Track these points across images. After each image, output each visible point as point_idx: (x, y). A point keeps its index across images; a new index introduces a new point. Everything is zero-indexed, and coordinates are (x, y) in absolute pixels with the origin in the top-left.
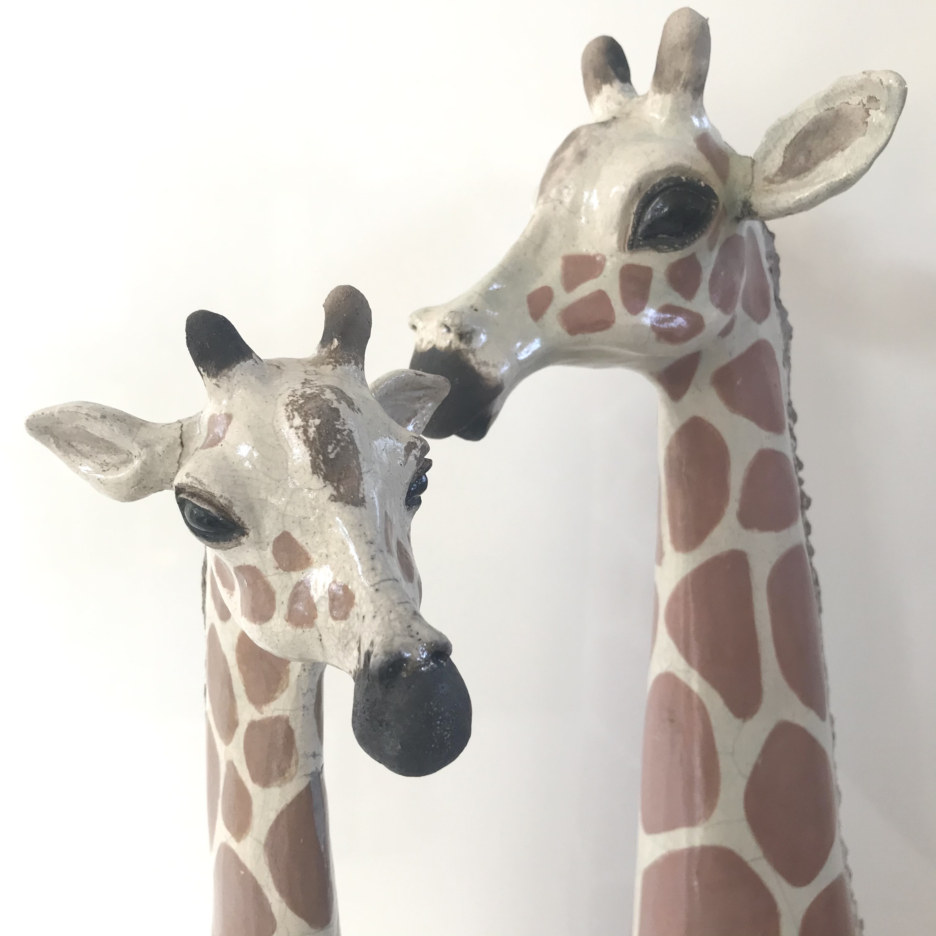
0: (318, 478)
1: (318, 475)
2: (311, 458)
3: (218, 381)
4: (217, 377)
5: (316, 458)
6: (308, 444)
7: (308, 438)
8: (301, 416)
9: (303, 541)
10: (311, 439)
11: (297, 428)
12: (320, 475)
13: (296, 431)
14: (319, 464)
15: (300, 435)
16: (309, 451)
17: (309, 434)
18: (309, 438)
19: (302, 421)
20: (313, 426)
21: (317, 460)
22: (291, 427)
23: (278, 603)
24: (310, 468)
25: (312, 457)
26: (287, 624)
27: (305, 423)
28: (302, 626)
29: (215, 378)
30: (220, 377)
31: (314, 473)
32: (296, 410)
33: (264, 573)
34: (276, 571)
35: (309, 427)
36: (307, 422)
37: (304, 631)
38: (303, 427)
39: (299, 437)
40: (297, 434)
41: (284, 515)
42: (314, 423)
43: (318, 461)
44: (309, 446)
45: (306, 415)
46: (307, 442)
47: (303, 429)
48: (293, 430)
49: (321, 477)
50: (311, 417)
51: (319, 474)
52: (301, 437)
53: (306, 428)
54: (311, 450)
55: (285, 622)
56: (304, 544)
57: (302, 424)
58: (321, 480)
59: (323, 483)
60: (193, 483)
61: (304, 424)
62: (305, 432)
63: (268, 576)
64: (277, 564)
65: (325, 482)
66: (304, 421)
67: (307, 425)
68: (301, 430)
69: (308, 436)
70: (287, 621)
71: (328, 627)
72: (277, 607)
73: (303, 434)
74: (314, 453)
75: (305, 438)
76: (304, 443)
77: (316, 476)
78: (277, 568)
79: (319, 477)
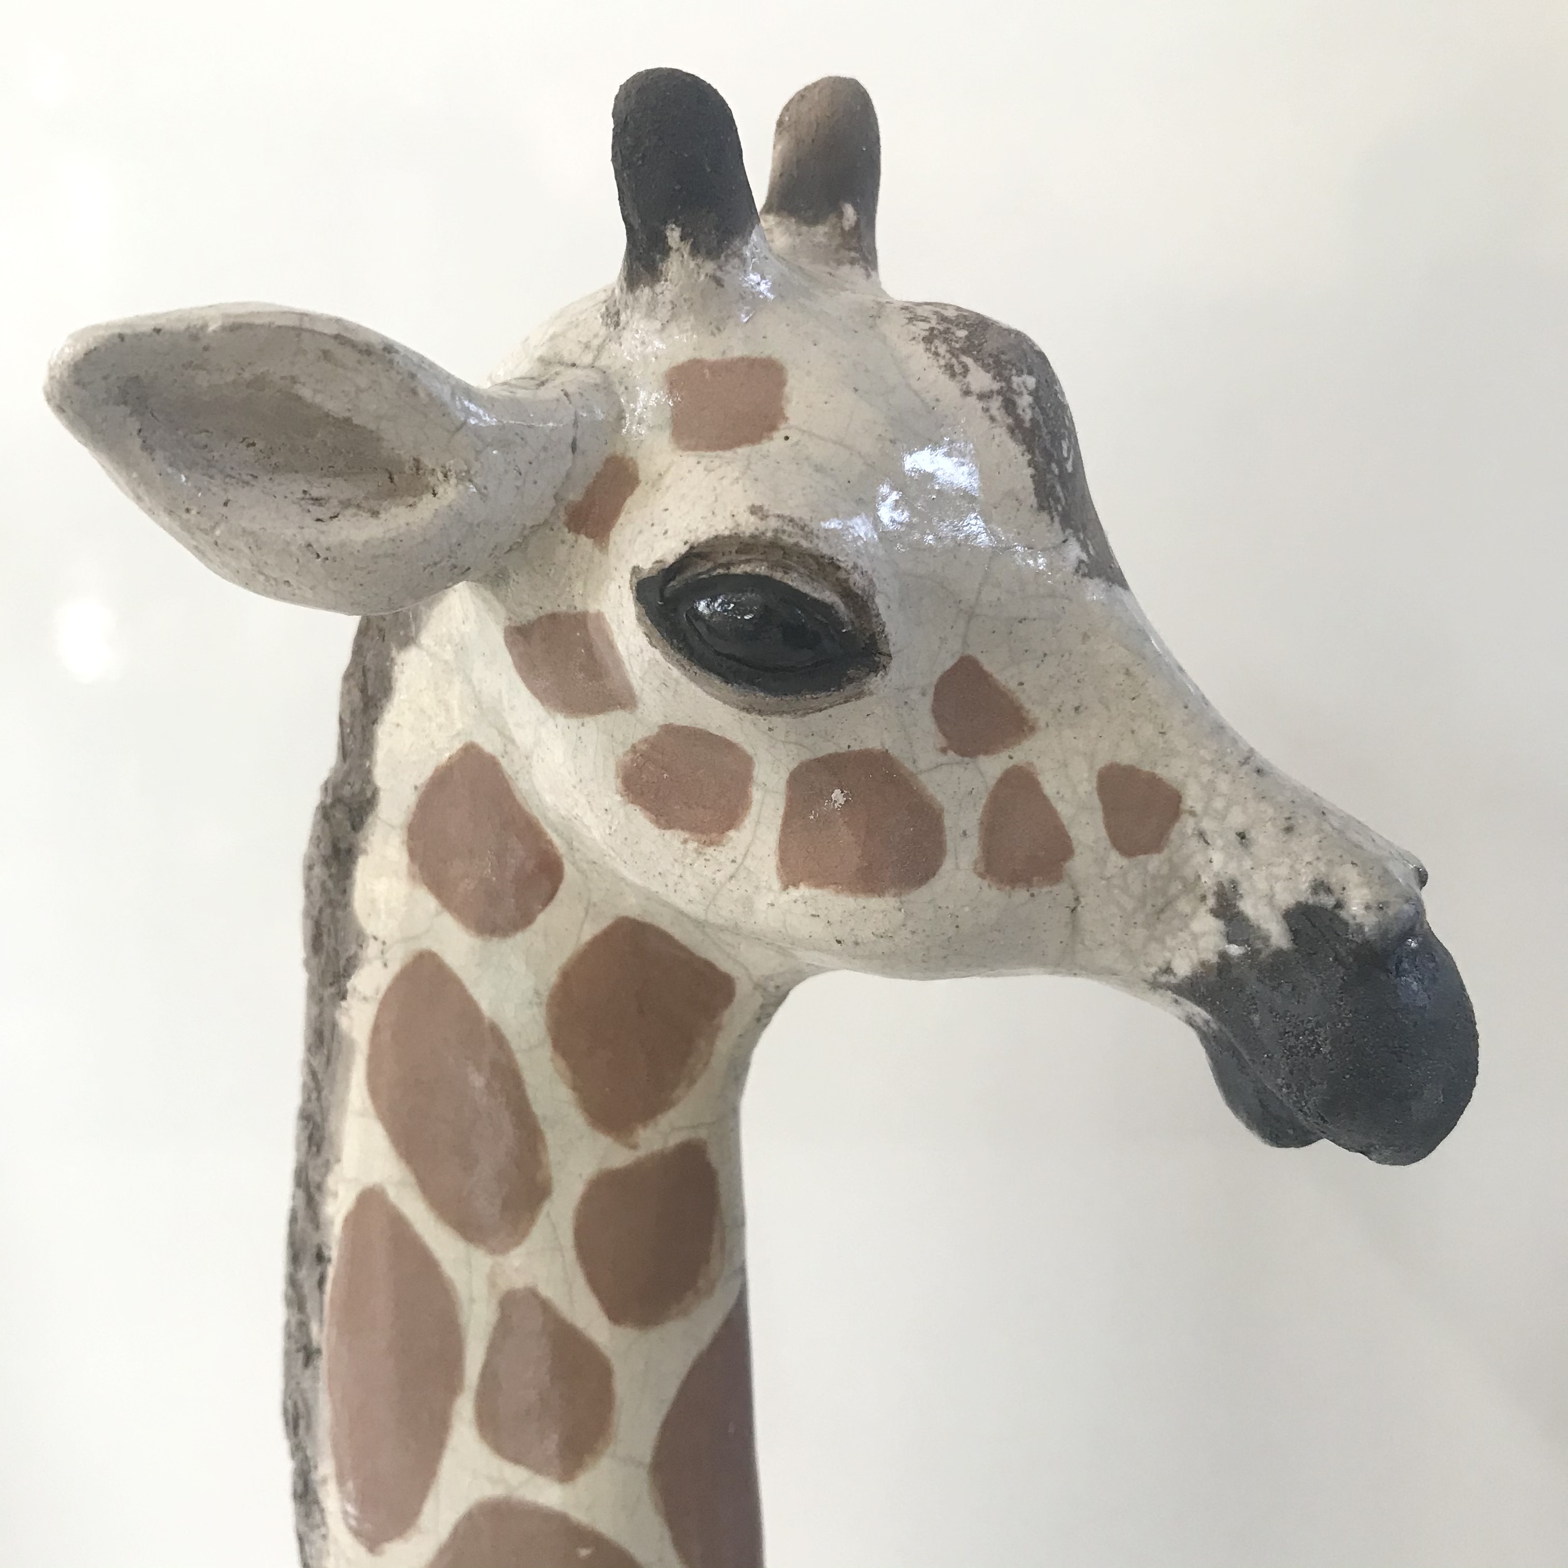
0: (1049, 522)
1: (1050, 513)
2: (1031, 471)
3: (720, 268)
4: (719, 258)
5: (1045, 470)
6: (1020, 436)
7: (1018, 421)
8: (986, 367)
9: (1012, 677)
10: (1027, 425)
11: (982, 397)
12: (1055, 513)
13: (980, 405)
14: (1053, 487)
15: (994, 412)
16: (1026, 453)
17: (1020, 411)
18: (1022, 421)
19: (994, 378)
20: (1025, 392)
21: (1049, 476)
22: (967, 393)
23: (951, 838)
24: (1033, 497)
25: (1036, 468)
26: (985, 883)
27: (1004, 384)
28: (1029, 884)
29: (712, 260)
30: (726, 257)
31: (1041, 508)
32: (964, 351)
33: (908, 765)
34: (943, 759)
35: (1017, 394)
36: (1008, 380)
37: (1032, 895)
38: (999, 392)
39: (992, 419)
40: (986, 410)
41: (971, 616)
42: (1024, 383)
43: (1050, 479)
44: (1024, 442)
45: (997, 362)
46: (1017, 431)
47: (1000, 398)
48: (972, 400)
49: (1057, 519)
50: (1014, 372)
51: (1053, 509)
52: (999, 418)
53: (1008, 395)
54: (1030, 450)
55: (977, 881)
56: (1012, 685)
57: (996, 386)
58: (1057, 525)
59: (1060, 532)
60: (784, 532)
61: (1002, 388)
62: (1009, 406)
63: (921, 772)
64: (942, 741)
65: (1064, 530)
66: (998, 378)
67: (1010, 388)
68: (995, 404)
69: (1019, 415)
70: (982, 876)
71: (1108, 875)
72: (950, 845)
73: (1003, 411)
74: (1039, 459)
75: (1010, 421)
76: (1009, 434)
77: (1045, 516)
78: (944, 751)
79: (1052, 518)
